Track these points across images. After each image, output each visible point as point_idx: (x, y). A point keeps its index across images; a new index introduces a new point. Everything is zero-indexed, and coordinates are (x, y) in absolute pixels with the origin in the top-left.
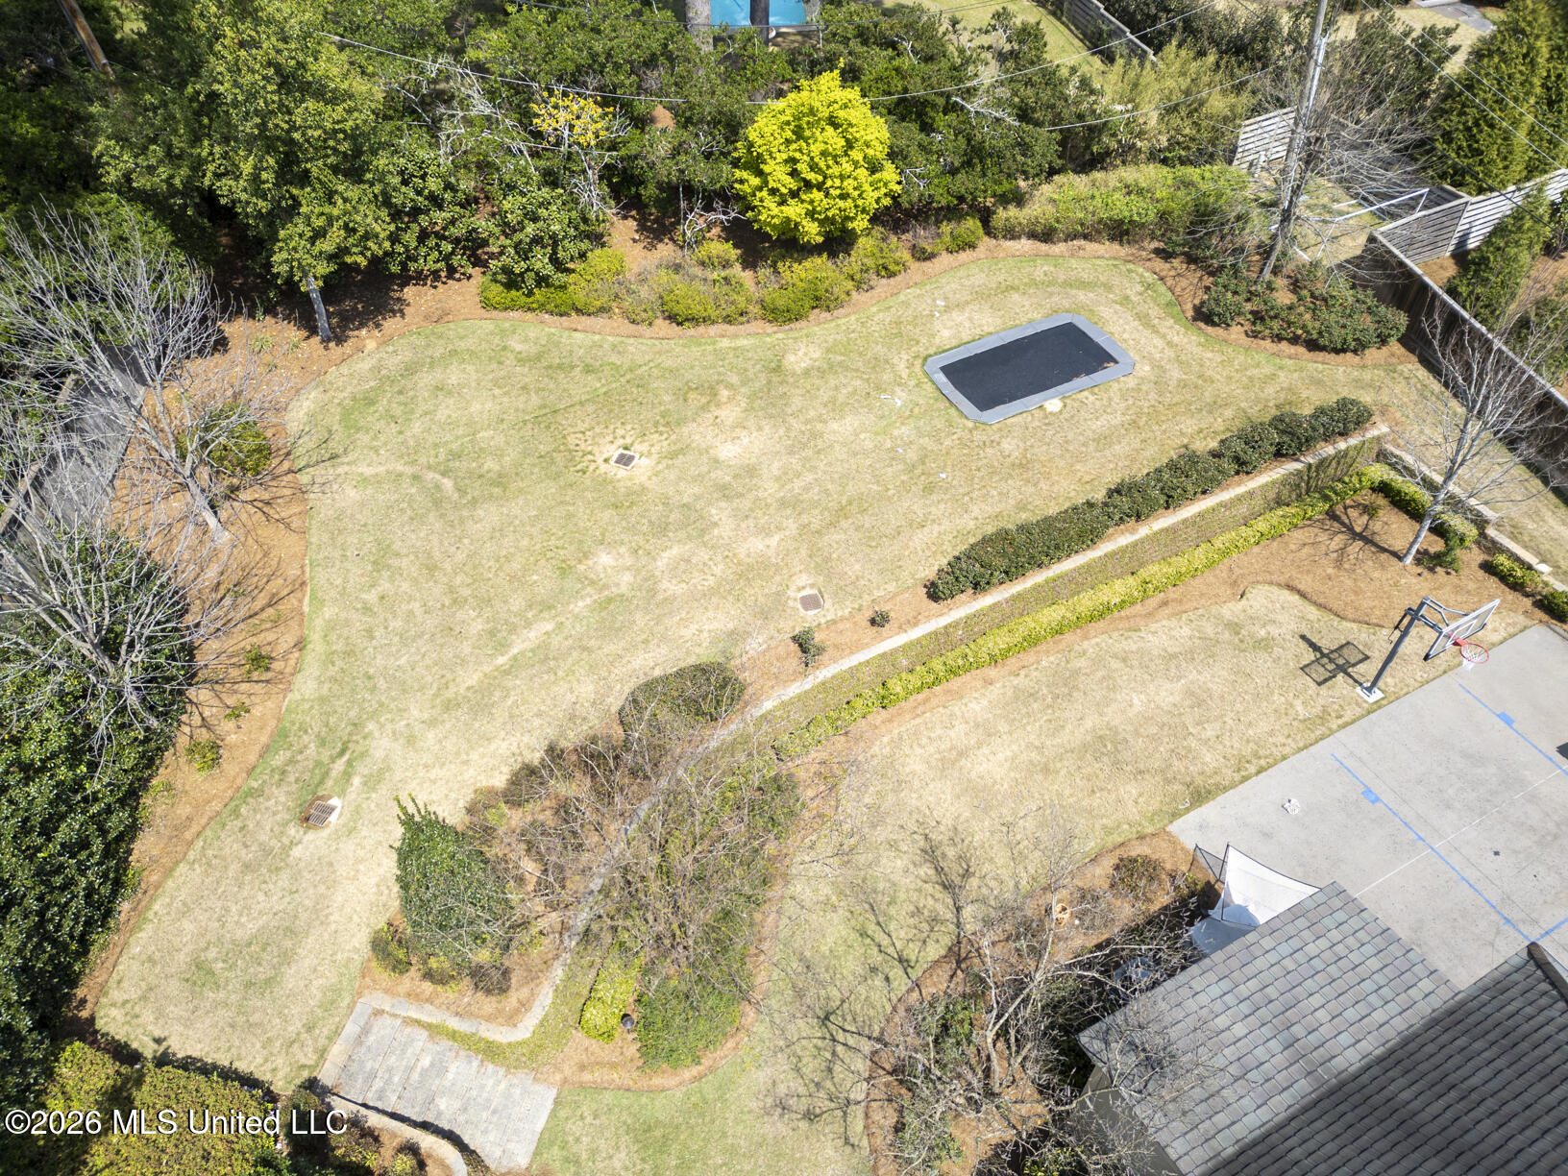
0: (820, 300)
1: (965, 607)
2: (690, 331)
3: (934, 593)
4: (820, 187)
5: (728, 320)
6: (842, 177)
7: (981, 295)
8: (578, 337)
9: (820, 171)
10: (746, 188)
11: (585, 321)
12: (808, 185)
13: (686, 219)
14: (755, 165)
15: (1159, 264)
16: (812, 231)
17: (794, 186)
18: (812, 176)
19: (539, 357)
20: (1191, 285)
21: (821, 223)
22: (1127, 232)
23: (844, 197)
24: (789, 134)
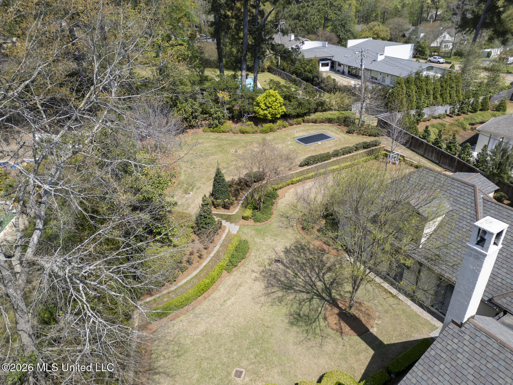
0: (272, 130)
1: (306, 168)
2: (246, 134)
3: (301, 166)
4: (271, 107)
5: (253, 133)
6: (275, 105)
7: (303, 130)
8: (223, 136)
9: (271, 104)
10: (256, 109)
11: (224, 134)
12: (268, 107)
13: (244, 116)
14: (258, 105)
15: (338, 126)
16: (269, 117)
17: (266, 108)
18: (270, 105)
19: (216, 138)
20: (345, 129)
21: (271, 115)
22: (331, 121)
23: (276, 109)
24: (264, 99)
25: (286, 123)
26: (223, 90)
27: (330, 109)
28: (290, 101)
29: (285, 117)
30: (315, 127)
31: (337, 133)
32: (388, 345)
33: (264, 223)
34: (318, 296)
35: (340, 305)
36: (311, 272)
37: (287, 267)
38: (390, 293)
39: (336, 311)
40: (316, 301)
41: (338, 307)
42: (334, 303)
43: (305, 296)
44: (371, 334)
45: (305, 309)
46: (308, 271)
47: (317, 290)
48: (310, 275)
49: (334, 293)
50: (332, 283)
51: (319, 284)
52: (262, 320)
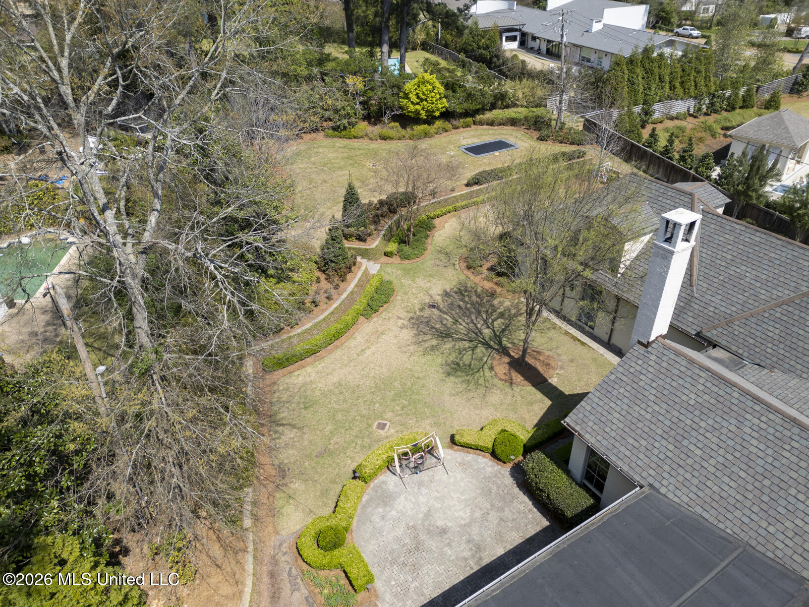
0: (426, 135)
1: (476, 188)
2: (388, 141)
3: (467, 185)
4: (426, 100)
5: (399, 139)
6: (432, 97)
7: (473, 136)
8: (355, 143)
9: (425, 95)
10: (404, 103)
11: (356, 140)
12: (422, 100)
13: (385, 113)
14: (406, 96)
15: (526, 131)
16: (423, 115)
17: (418, 101)
18: (424, 97)
19: (345, 147)
20: (536, 134)
21: (427, 111)
22: (516, 122)
23: (433, 103)
24: (416, 87)
25: (447, 125)
26: (355, 74)
27: (515, 105)
28: (454, 91)
29: (447, 115)
30: (491, 132)
31: (523, 141)
32: (569, 395)
33: (414, 261)
34: (483, 344)
35: (512, 354)
36: (476, 318)
37: (445, 313)
38: (579, 340)
39: (507, 360)
40: (481, 350)
41: (509, 355)
42: (504, 351)
43: (467, 344)
44: (550, 384)
45: (467, 358)
46: (473, 317)
47: (483, 339)
48: (475, 322)
49: (505, 342)
50: (503, 330)
51: (487, 332)
52: (410, 370)
